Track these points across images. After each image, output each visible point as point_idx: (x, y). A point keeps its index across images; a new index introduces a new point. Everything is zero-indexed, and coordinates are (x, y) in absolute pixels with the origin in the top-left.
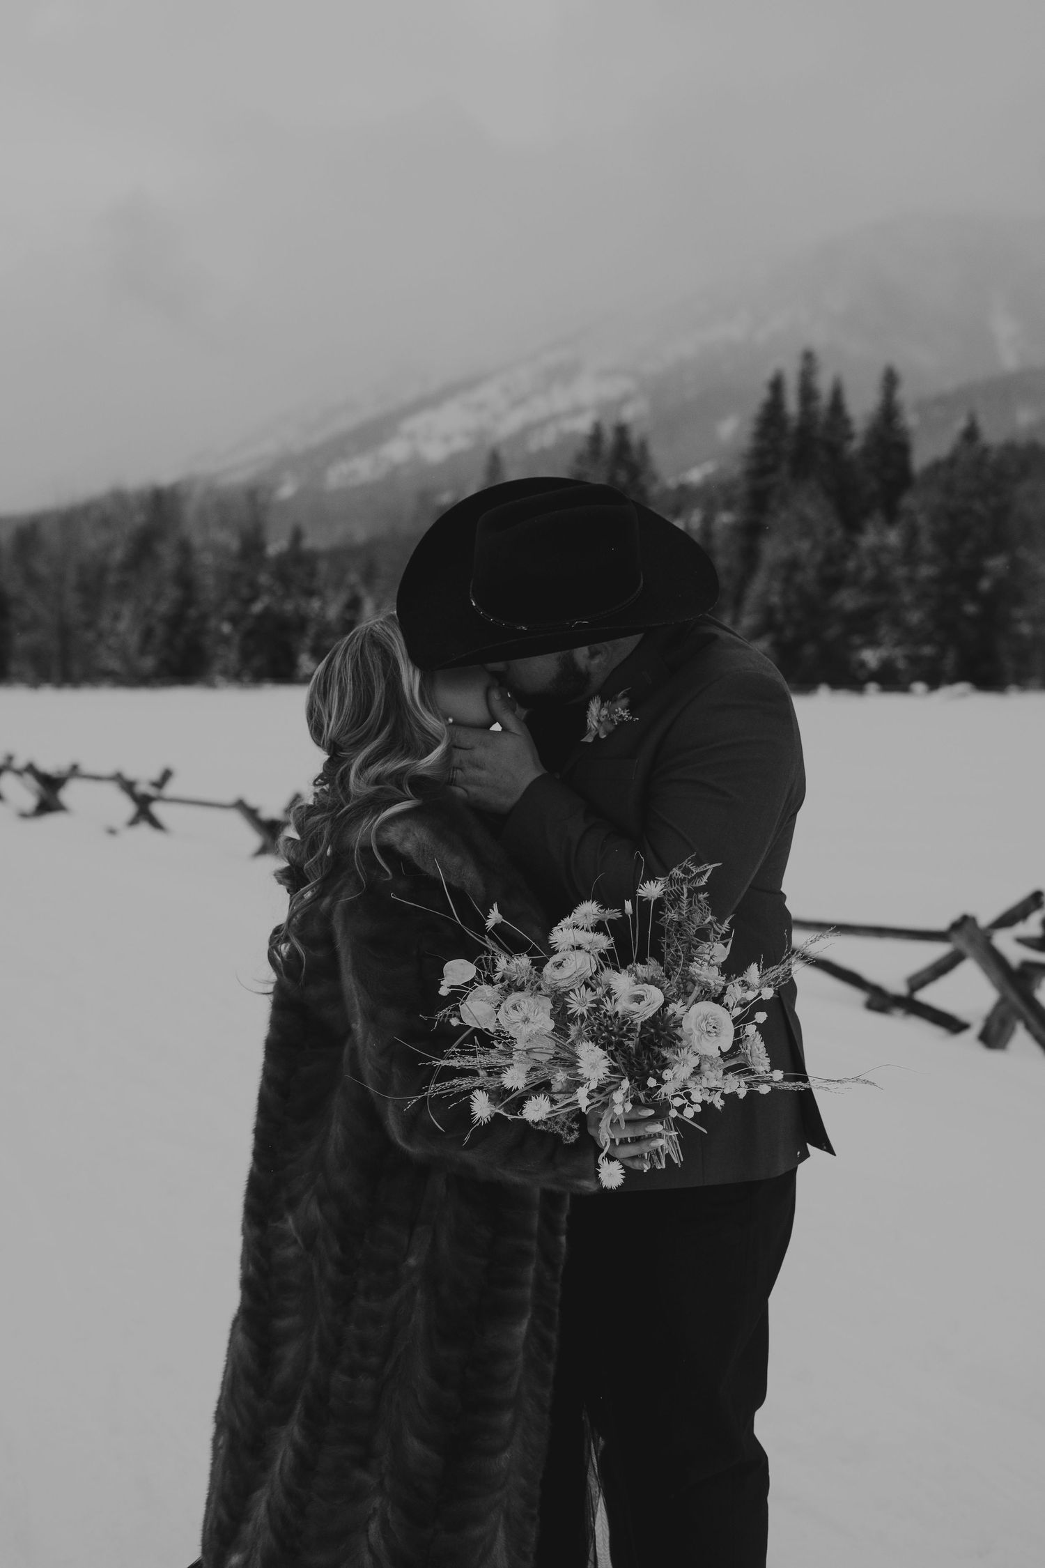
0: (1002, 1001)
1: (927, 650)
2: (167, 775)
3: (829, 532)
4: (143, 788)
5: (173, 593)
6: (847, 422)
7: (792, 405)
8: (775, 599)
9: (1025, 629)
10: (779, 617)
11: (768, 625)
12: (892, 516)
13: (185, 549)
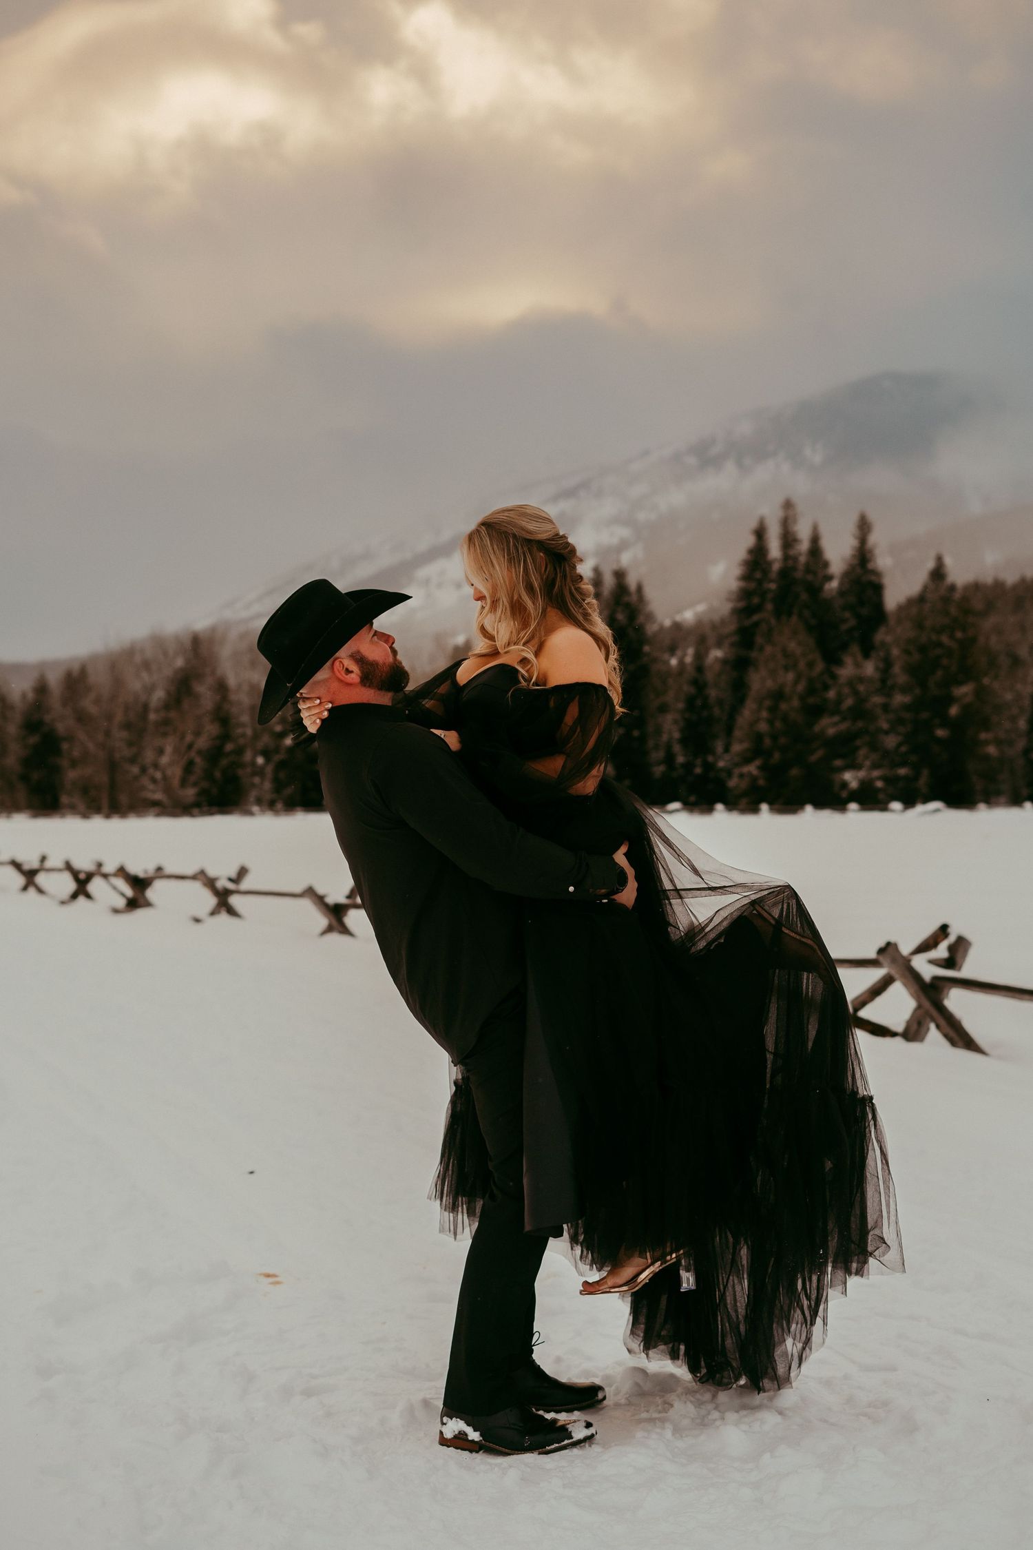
0: (919, 1007)
1: (902, 771)
2: (243, 872)
3: (811, 665)
4: (222, 883)
5: (212, 729)
6: (826, 564)
7: (775, 550)
8: (763, 727)
9: (992, 750)
10: (767, 742)
11: (757, 751)
12: (867, 650)
13: (221, 687)
